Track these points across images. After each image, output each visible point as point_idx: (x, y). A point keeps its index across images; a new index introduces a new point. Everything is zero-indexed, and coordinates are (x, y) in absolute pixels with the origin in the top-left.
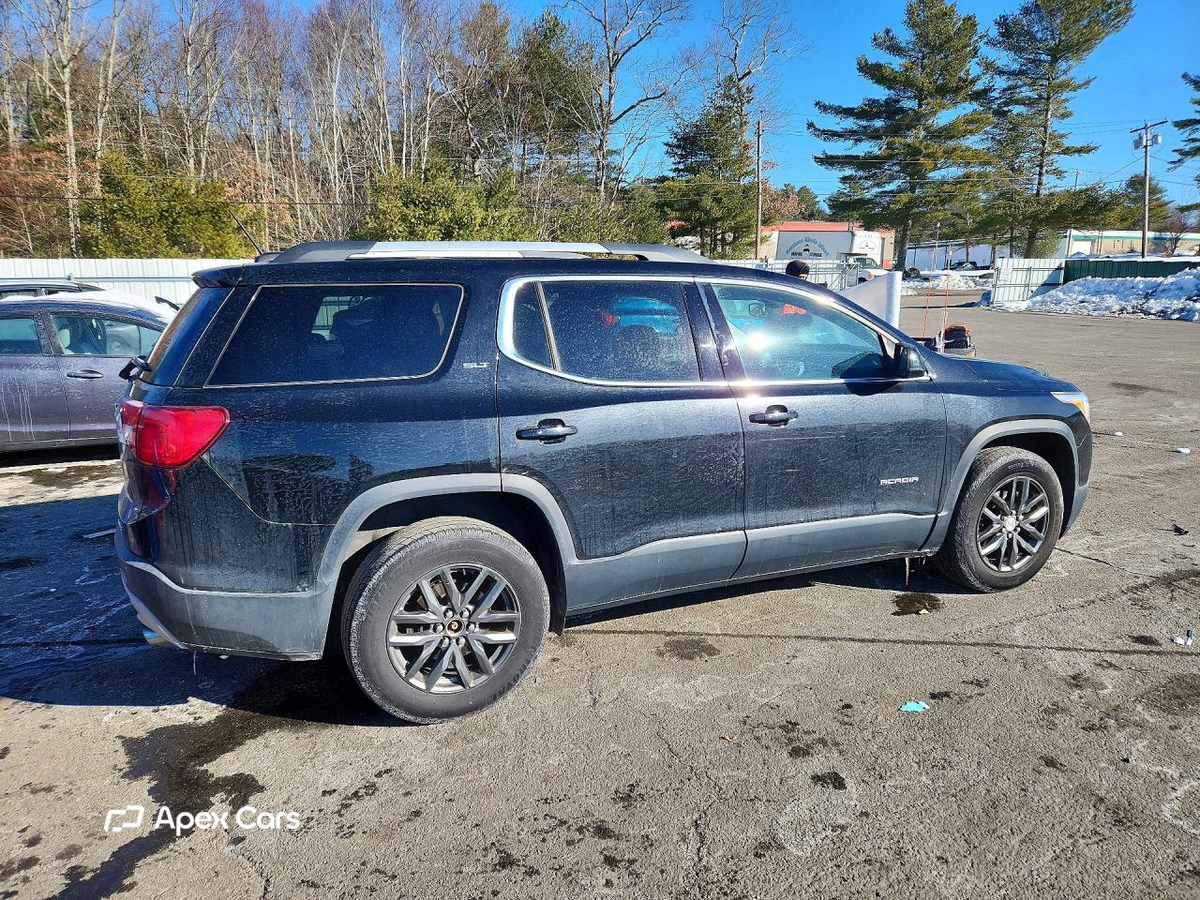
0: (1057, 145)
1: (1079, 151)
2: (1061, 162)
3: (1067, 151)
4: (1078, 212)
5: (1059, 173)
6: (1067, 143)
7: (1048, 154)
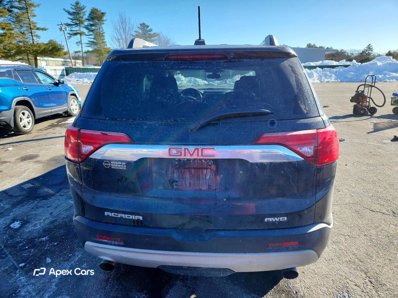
0: (35, 26)
1: (42, 29)
2: (38, 33)
3: (38, 29)
4: (51, 51)
5: (37, 36)
6: (38, 26)
7: (33, 29)
